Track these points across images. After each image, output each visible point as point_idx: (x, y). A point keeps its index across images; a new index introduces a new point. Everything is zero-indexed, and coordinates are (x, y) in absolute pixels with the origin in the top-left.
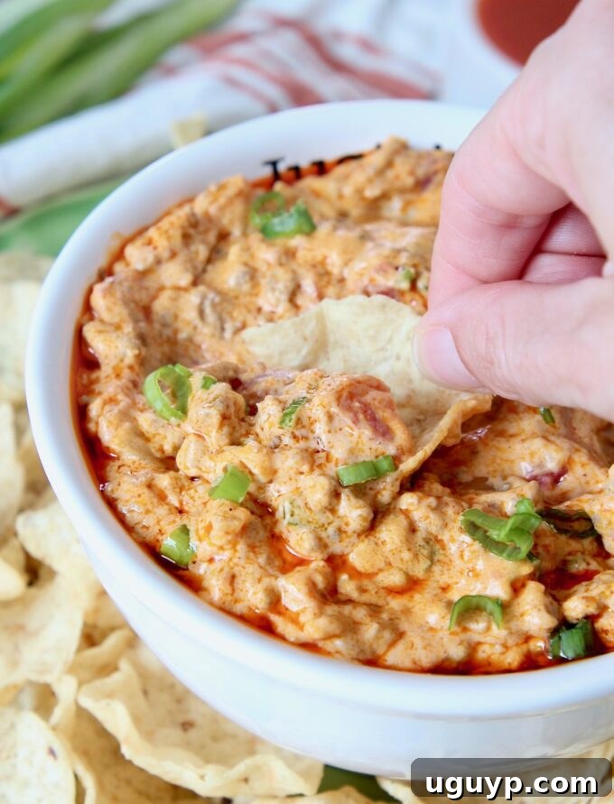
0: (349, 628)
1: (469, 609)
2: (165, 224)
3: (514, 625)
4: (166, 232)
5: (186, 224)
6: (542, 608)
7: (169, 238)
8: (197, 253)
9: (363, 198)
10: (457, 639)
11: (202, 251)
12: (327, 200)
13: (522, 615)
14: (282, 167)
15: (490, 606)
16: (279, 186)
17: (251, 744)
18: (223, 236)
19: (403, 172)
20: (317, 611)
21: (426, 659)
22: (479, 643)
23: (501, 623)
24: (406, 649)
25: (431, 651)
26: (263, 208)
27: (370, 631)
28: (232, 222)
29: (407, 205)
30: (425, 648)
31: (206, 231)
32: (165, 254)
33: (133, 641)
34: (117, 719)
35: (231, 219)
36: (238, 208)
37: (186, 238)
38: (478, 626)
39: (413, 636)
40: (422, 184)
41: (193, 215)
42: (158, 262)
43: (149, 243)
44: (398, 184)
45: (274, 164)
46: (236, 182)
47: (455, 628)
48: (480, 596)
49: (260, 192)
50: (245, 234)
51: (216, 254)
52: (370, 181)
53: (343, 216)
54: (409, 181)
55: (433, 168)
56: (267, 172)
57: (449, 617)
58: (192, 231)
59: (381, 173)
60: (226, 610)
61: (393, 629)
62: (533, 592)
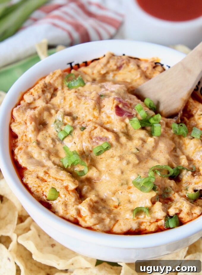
0: (101, 221)
1: (138, 212)
2: (36, 87)
3: (153, 215)
4: (37, 90)
5: (43, 87)
6: (161, 210)
7: (38, 92)
8: (47, 96)
9: (100, 74)
10: (135, 221)
11: (49, 95)
12: (88, 75)
13: (155, 212)
14: (73, 65)
15: (145, 210)
16: (73, 71)
18: (56, 90)
19: (112, 65)
20: (90, 217)
21: (125, 229)
22: (142, 222)
23: (149, 215)
24: (118, 226)
25: (126, 226)
26: (68, 80)
27: (107, 221)
28: (58, 85)
29: (115, 75)
30: (124, 225)
31: (50, 88)
32: (37, 97)
35: (58, 84)
36: (60, 80)
37: (43, 91)
38: (142, 216)
39: (121, 222)
40: (119, 68)
41: (45, 83)
42: (35, 100)
43: (31, 94)
44: (111, 68)
45: (71, 64)
46: (59, 72)
47: (135, 218)
48: (141, 207)
49: (67, 73)
50: (63, 88)
51: (53, 95)
52: (102, 68)
53: (94, 80)
54: (115, 67)
55: (122, 63)
56: (69, 66)
57: (132, 215)
58: (45, 89)
59: (106, 65)
60: (63, 218)
61: (114, 220)
62: (158, 205)
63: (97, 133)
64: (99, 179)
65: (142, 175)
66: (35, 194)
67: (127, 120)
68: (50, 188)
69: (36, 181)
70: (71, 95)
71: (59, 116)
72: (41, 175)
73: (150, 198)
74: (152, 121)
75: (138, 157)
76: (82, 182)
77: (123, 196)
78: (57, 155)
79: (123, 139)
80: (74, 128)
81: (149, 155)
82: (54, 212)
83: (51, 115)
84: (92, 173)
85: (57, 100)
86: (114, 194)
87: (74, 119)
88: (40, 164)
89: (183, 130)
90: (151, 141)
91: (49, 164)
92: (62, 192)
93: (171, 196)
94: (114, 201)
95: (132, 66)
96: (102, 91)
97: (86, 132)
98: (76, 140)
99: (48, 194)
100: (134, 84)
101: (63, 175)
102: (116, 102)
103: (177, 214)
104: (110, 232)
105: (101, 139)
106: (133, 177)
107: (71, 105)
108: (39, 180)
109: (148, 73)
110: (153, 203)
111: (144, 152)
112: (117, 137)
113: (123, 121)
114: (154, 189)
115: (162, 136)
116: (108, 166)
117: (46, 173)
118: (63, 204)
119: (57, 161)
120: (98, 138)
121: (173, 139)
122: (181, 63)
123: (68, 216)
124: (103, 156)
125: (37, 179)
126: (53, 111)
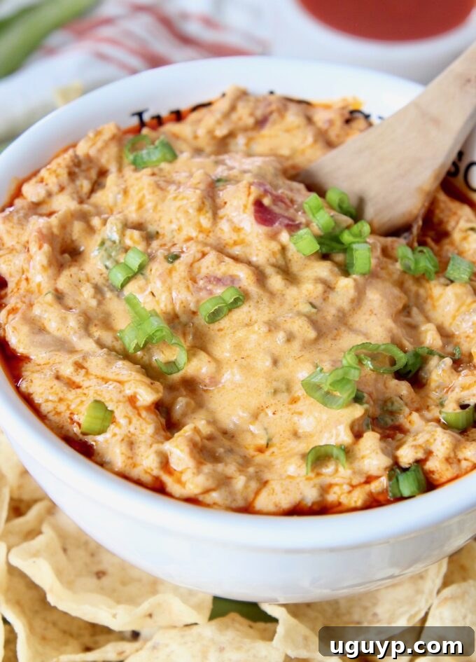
0: (224, 482)
1: (320, 458)
2: (53, 165)
3: (357, 465)
4: (55, 171)
5: (71, 164)
6: (379, 451)
7: (57, 176)
8: (82, 186)
9: (214, 138)
10: (312, 483)
11: (86, 185)
12: (185, 140)
13: (363, 458)
14: (146, 117)
15: (335, 452)
16: (145, 131)
17: (154, 585)
18: (103, 173)
19: (244, 115)
20: (195, 471)
21: (286, 503)
22: (331, 486)
23: (346, 466)
24: (269, 495)
25: (288, 494)
26: (134, 148)
27: (240, 482)
28: (108, 161)
29: (250, 141)
30: (283, 492)
31: (88, 169)
32: (55, 189)
33: (52, 509)
34: (42, 573)
35: (108, 159)
36: (113, 149)
37: (72, 175)
38: (328, 470)
39: (275, 485)
40: (261, 123)
41: (76, 156)
42: (50, 195)
43: (42, 181)
44: (241, 124)
45: (140, 115)
46: (109, 130)
47: (311, 475)
48: (326, 445)
49: (130, 137)
50: (120, 170)
51: (97, 185)
52: (219, 123)
53: (198, 151)
54: (250, 121)
55: (269, 110)
56: (135, 121)
57: (304, 465)
58: (77, 170)
59: (227, 115)
60: (125, 476)
61: (258, 480)
62: (371, 439)
63: (208, 267)
64: (215, 381)
65: (327, 366)
66: (50, 420)
67: (284, 237)
68: (89, 402)
69: (54, 387)
70: (141, 182)
71: (111, 231)
72: (67, 370)
73: (349, 421)
74: (346, 237)
75: (313, 323)
76: (171, 388)
77: (277, 420)
78: (107, 324)
79: (276, 281)
80: (151, 258)
81: (343, 319)
82: (102, 464)
83: (91, 230)
84: (199, 367)
85: (105, 197)
86: (255, 416)
87: (149, 237)
88: (63, 346)
89: (425, 261)
90: (345, 286)
91: (87, 345)
92: (121, 412)
93: (402, 420)
94: (256, 434)
95: (293, 117)
96: (220, 172)
97: (180, 265)
98: (157, 285)
99: (84, 417)
100: (300, 161)
101: (122, 369)
102: (255, 191)
103: (420, 462)
104: (247, 509)
105: (219, 280)
106: (303, 373)
107: (141, 206)
108: (62, 384)
109: (333, 134)
110: (358, 435)
111: (330, 312)
112: (260, 277)
113: (274, 237)
114: (358, 399)
115: (372, 275)
116: (238, 346)
117: (79, 366)
118: (123, 440)
119: (107, 338)
120: (212, 279)
121: (400, 284)
122: (415, 104)
123: (136, 473)
124: (224, 323)
125: (56, 382)
126: (96, 222)
